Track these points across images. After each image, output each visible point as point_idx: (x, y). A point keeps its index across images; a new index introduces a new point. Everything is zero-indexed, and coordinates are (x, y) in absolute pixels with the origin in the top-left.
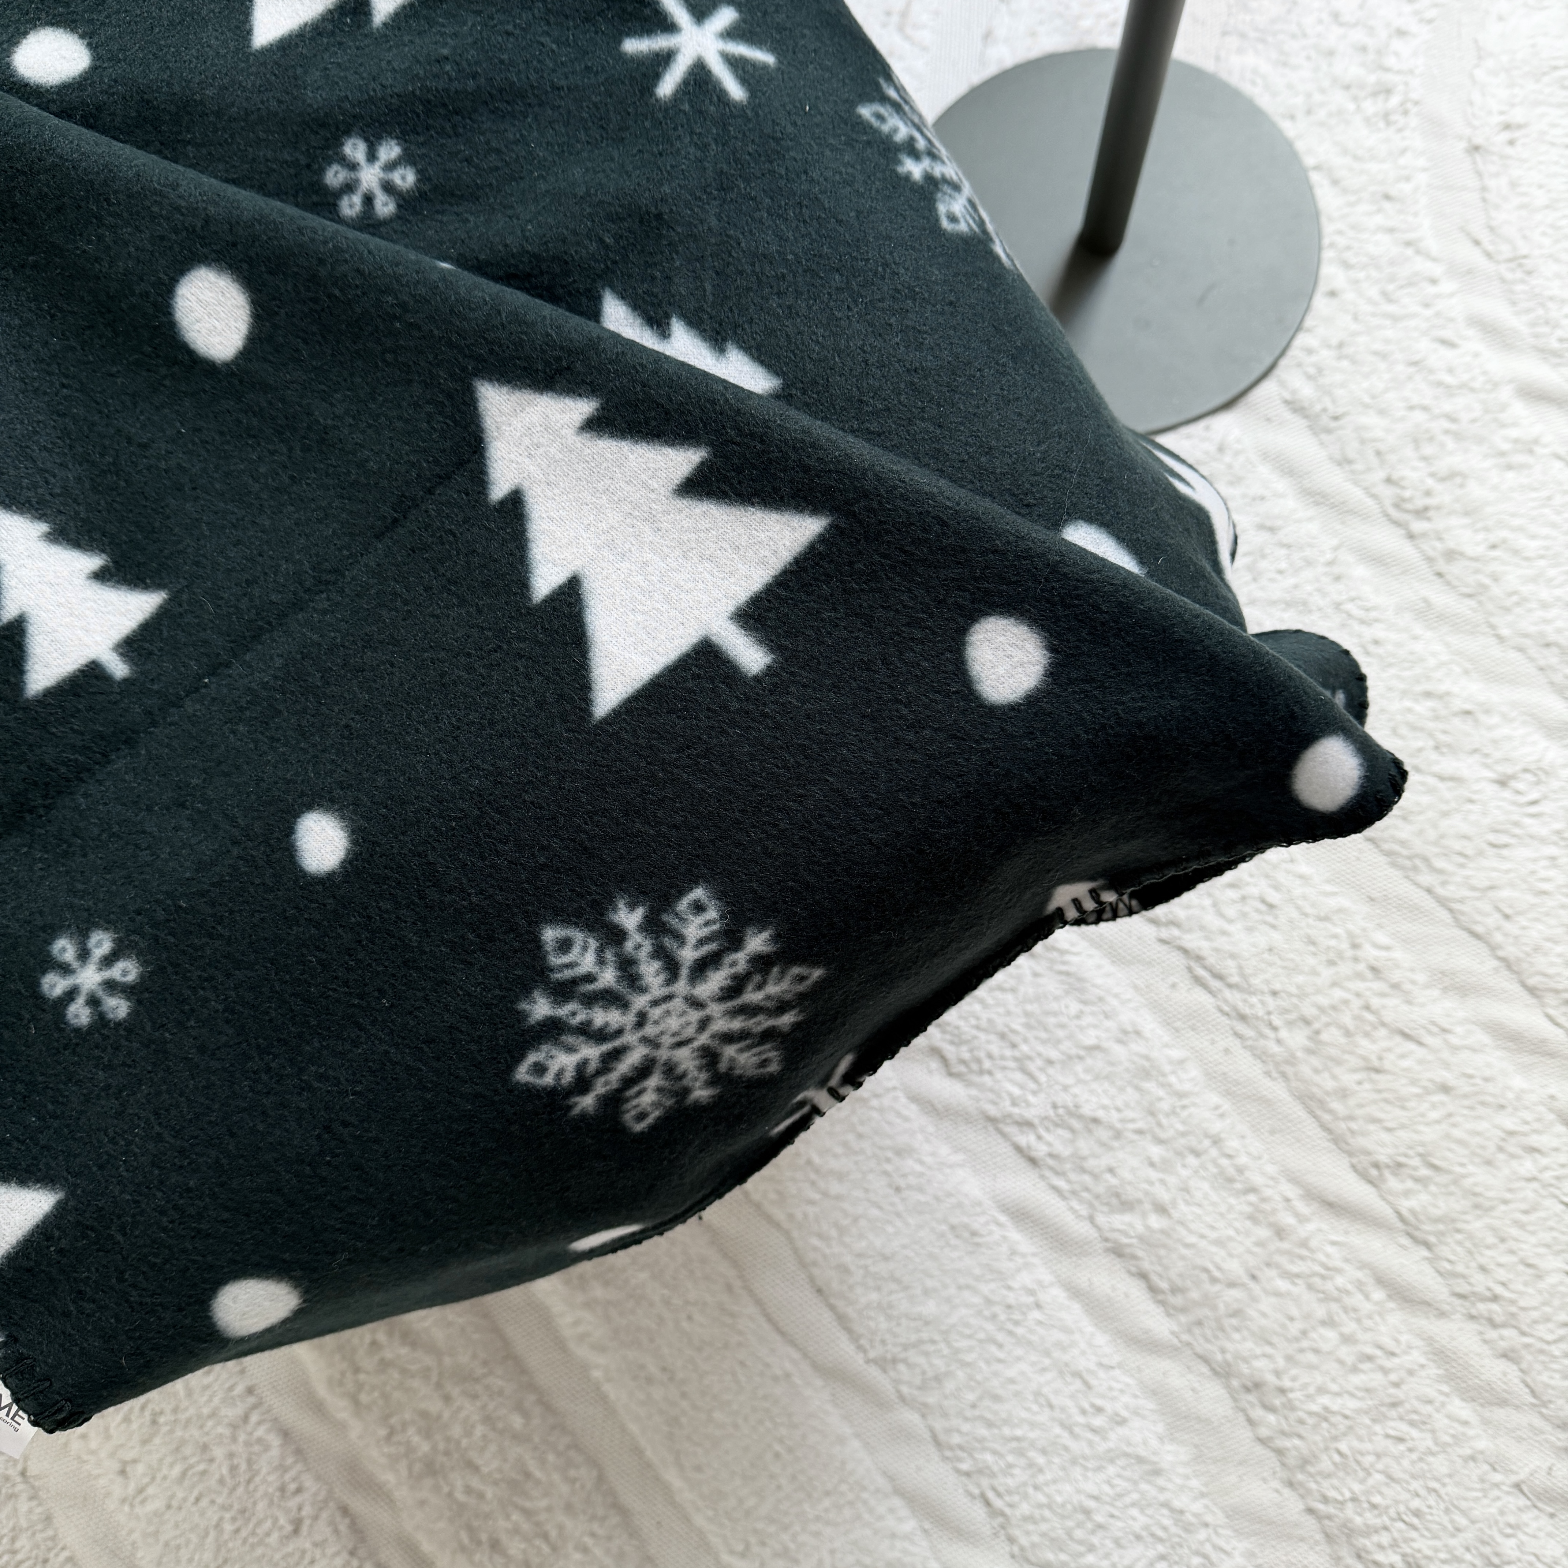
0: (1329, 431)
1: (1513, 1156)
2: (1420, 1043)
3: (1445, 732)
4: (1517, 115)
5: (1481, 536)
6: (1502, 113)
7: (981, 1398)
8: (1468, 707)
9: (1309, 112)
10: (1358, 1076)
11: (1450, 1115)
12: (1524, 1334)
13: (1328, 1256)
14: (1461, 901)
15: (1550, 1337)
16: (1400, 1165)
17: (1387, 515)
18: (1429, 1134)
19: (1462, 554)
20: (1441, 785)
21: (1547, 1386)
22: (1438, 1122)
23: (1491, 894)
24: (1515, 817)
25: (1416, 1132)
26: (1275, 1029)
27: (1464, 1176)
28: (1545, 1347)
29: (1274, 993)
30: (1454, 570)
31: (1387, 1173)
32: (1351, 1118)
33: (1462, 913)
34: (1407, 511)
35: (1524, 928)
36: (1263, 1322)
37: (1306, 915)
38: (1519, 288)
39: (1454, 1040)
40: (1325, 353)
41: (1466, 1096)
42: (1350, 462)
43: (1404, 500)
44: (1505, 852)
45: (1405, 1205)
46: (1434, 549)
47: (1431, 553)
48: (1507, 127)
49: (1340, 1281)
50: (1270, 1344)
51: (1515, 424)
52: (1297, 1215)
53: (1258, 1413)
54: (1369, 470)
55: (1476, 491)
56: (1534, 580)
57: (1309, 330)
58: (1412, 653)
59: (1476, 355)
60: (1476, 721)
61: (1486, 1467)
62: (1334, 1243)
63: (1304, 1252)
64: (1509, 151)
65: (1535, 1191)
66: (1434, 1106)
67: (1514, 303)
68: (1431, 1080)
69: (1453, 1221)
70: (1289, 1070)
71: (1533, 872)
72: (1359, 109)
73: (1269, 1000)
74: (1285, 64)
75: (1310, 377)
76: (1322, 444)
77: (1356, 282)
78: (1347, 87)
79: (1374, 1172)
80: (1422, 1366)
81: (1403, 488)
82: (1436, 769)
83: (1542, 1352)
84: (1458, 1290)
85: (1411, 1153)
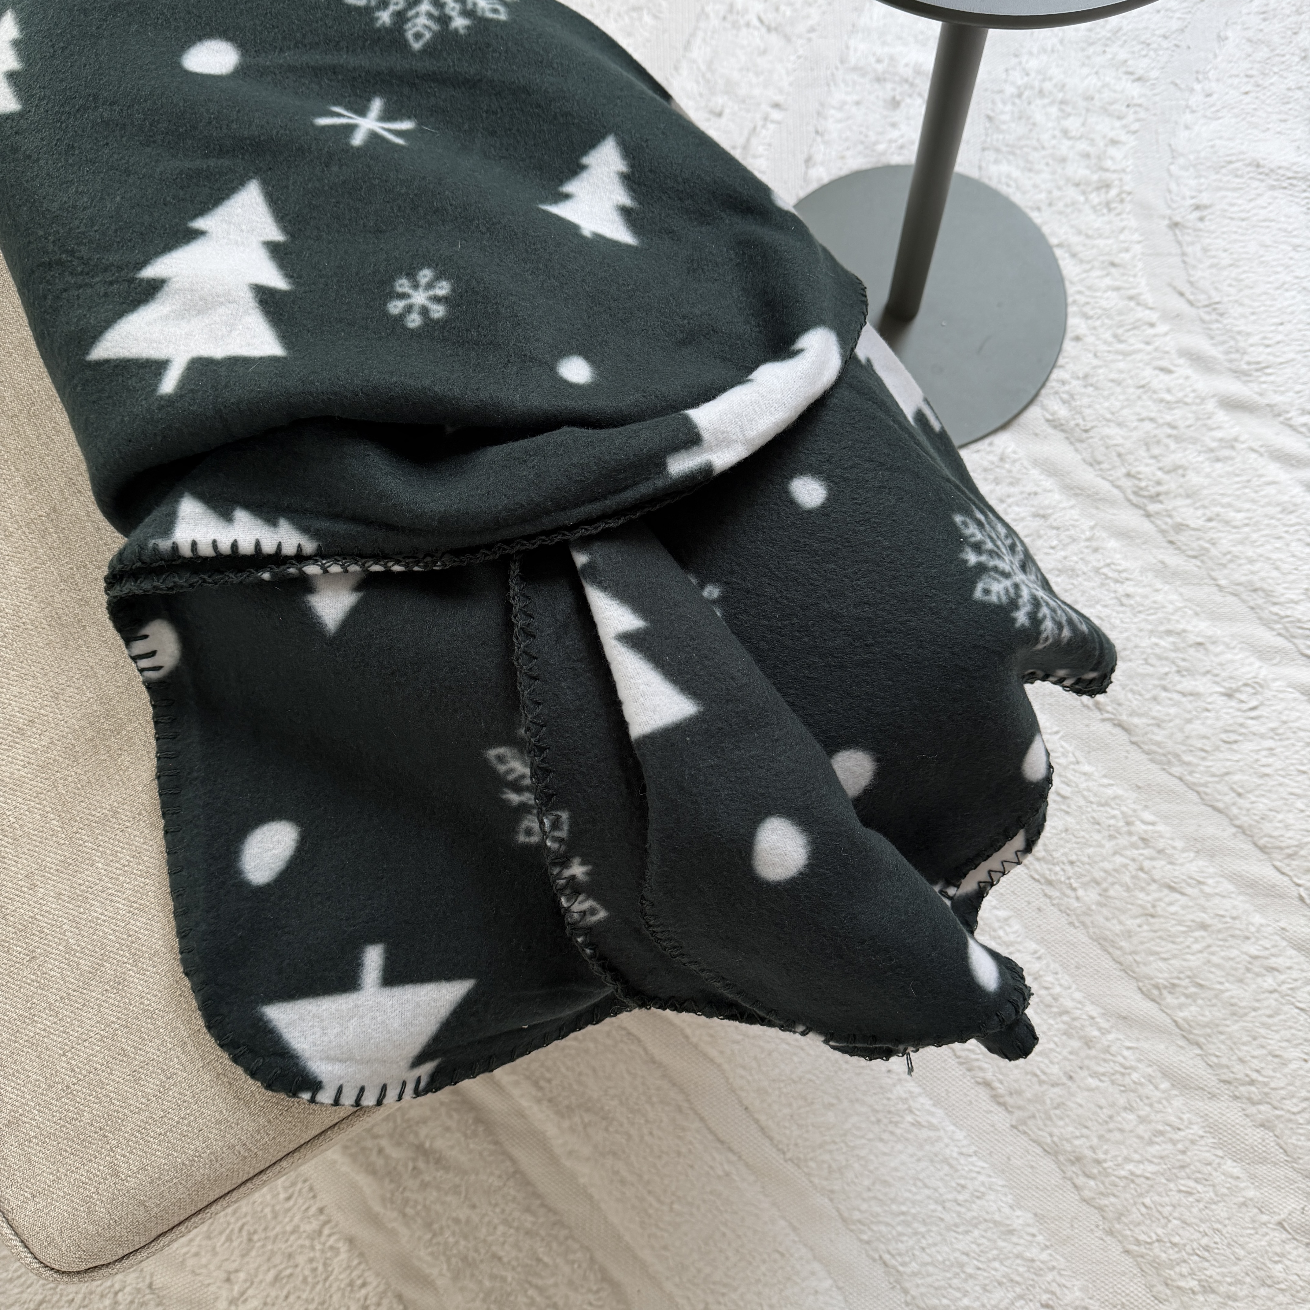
0: (1082, 441)
1: (1258, 975)
2: (1183, 894)
3: (1184, 660)
4: (1205, 199)
5: (1200, 512)
6: (1193, 197)
7: (874, 1183)
8: (1199, 640)
9: (1050, 205)
10: (1138, 921)
11: (1209, 946)
12: (1275, 1108)
13: (1124, 1058)
14: (1205, 785)
15: (1295, 1110)
16: (1174, 985)
17: (1129, 500)
18: (1194, 961)
19: (1187, 526)
20: (1184, 699)
21: (1296, 1146)
22: (1201, 952)
23: (1227, 778)
24: (1241, 720)
25: (1185, 960)
26: (1074, 890)
27: (1223, 992)
28: (1293, 1117)
29: (1072, 863)
30: (1182, 538)
31: (1165, 993)
32: (1135, 952)
33: (1206, 794)
34: (1144, 497)
35: (1253, 803)
36: (1080, 1111)
37: (1091, 803)
38: (1214, 326)
39: (1207, 890)
40: (1075, 383)
41: (1219, 931)
42: (1099, 463)
43: (1141, 489)
44: (1235, 747)
45: (1180, 1015)
46: (1166, 524)
47: (1164, 527)
48: (1198, 208)
49: (1135, 1076)
50: (1086, 1127)
51: (1219, 428)
52: (1100, 1029)
53: (1081, 1180)
54: (1114, 468)
55: (1194, 479)
56: (1241, 542)
57: (1061, 367)
58: (1155, 602)
59: (1187, 378)
60: (1206, 650)
61: (1256, 1210)
62: (1129, 1048)
63: (1108, 1057)
64: (1200, 225)
65: (1276, 1000)
66: (1196, 940)
67: (1212, 338)
68: (1193, 921)
69: (1217, 1025)
70: (1087, 920)
71: (1257, 760)
72: (1087, 200)
73: (1068, 868)
74: (1030, 170)
75: (1064, 402)
76: (1076, 450)
77: (1095, 328)
78: (1077, 185)
79: (1155, 992)
80: (1202, 1137)
81: (1140, 479)
82: (1179, 687)
83: (1290, 1120)
84: (1224, 1077)
85: (1182, 976)
